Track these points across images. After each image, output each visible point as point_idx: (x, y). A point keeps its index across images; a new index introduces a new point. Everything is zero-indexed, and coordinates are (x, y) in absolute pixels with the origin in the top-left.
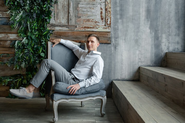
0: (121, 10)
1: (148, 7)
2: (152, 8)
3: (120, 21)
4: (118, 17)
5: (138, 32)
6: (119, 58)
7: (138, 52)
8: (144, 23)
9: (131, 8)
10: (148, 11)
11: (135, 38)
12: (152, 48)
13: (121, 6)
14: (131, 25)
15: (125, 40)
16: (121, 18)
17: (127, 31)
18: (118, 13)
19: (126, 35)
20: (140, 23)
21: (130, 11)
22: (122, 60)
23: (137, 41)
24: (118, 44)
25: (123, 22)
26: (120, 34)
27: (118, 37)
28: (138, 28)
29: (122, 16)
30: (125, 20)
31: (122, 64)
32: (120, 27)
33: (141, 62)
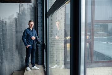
0: (3, 46)
1: (17, 44)
2: (19, 44)
3: (3, 51)
4: (2, 49)
5: (13, 56)
6: (4, 68)
7: (13, 65)
8: (15, 52)
9: (8, 45)
10: (17, 46)
11: (12, 58)
12: (20, 62)
13: (4, 44)
14: (9, 53)
15: (6, 60)
16: (4, 50)
17: (7, 55)
18: (2, 47)
19: (7, 58)
20: (13, 52)
21: (8, 46)
22: (6, 69)
23: (12, 60)
24: (3, 62)
25: (5, 52)
26: (4, 57)
27: (3, 59)
28: (13, 54)
29: (4, 49)
30: (6, 51)
31: (6, 71)
32: (4, 54)
33: (15, 69)
